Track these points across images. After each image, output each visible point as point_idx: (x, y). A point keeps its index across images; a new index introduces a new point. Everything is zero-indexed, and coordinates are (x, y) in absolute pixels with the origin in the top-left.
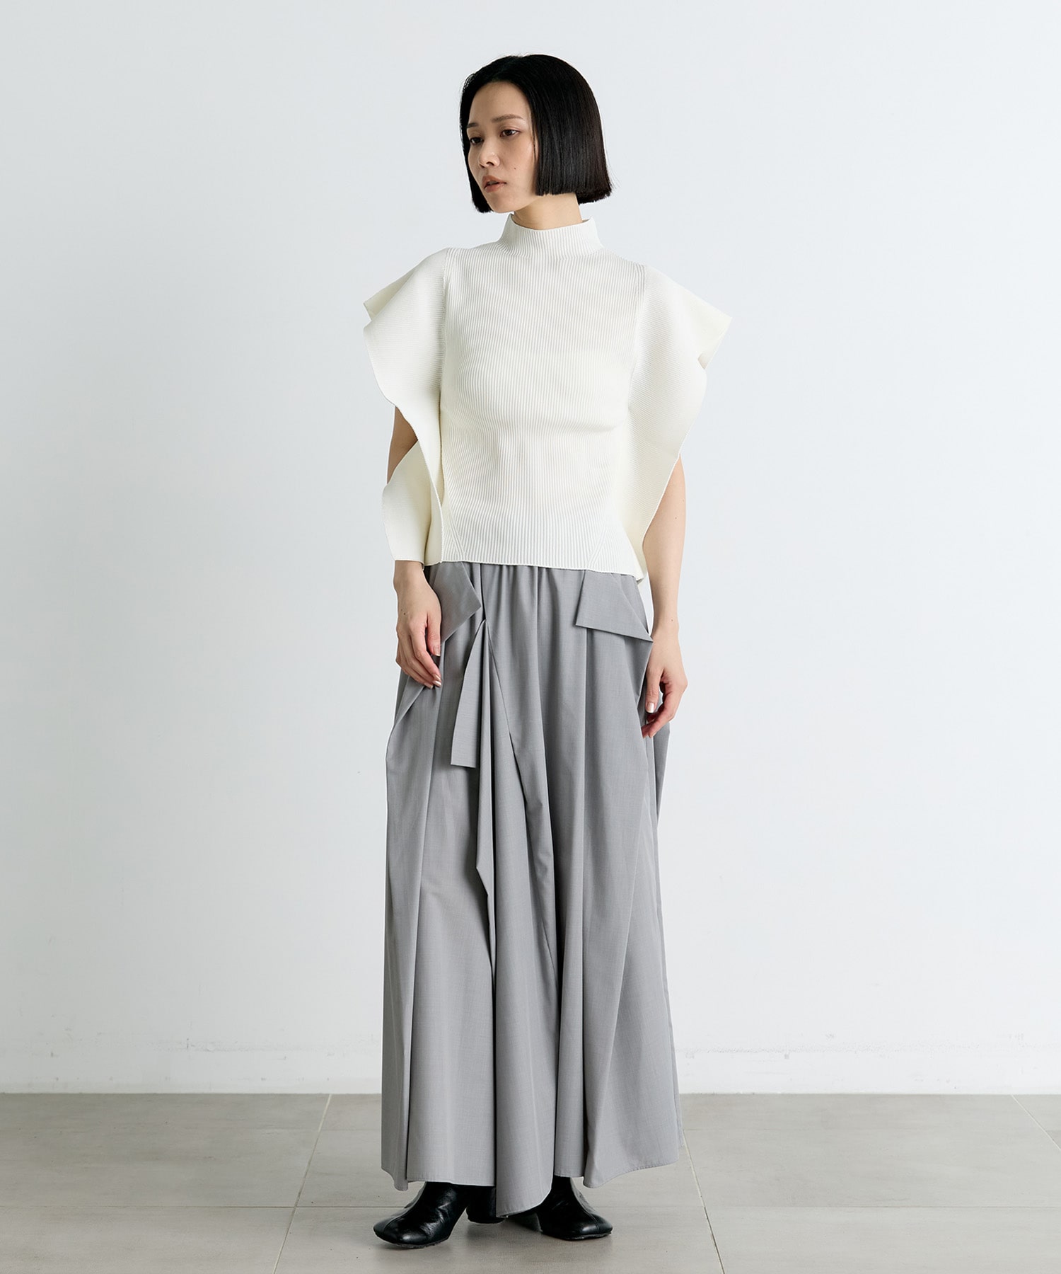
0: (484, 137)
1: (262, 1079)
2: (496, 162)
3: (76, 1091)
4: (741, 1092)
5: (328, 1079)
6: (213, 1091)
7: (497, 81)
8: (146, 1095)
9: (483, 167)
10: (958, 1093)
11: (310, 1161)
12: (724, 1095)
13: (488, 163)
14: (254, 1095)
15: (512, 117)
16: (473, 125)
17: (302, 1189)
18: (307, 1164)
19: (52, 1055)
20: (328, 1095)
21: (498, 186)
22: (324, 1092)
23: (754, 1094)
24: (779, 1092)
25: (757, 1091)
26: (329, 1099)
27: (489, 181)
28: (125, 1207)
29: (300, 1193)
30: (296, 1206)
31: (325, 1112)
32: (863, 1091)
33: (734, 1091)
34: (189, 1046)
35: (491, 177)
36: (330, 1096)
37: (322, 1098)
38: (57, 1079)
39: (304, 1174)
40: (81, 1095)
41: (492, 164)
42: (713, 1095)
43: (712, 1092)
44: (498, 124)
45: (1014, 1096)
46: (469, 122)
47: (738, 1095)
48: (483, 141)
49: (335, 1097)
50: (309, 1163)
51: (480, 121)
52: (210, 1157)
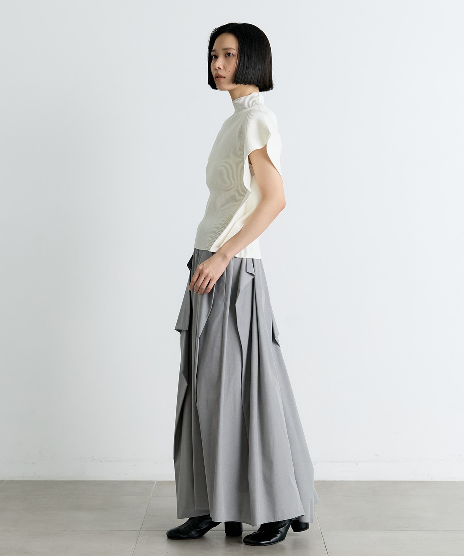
0: (218, 57)
1: (126, 474)
2: (222, 68)
3: (44, 479)
4: (337, 480)
5: (155, 474)
6: (104, 479)
7: (227, 32)
8: (74, 481)
9: (216, 69)
10: (432, 480)
11: (147, 510)
12: (330, 481)
13: (218, 68)
14: (122, 481)
15: (231, 49)
16: (214, 51)
17: (143, 522)
18: (145, 512)
19: (33, 463)
20: (155, 481)
21: (221, 78)
22: (153, 480)
23: (342, 481)
24: (354, 480)
25: (344, 479)
26: (155, 483)
27: (218, 76)
28: (65, 530)
29: (142, 525)
30: (141, 530)
31: (153, 489)
32: (390, 480)
33: (333, 479)
34: (94, 459)
35: (218, 74)
36: (156, 482)
37: (152, 482)
38: (35, 474)
39: (144, 516)
40: (46, 481)
41: (220, 69)
42: (325, 481)
43: (324, 480)
44: (225, 51)
45: (457, 482)
46: (213, 49)
47: (335, 481)
48: (218, 58)
49: (157, 482)
50: (146, 511)
51: (217, 49)
52: (103, 508)
